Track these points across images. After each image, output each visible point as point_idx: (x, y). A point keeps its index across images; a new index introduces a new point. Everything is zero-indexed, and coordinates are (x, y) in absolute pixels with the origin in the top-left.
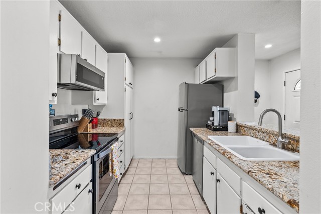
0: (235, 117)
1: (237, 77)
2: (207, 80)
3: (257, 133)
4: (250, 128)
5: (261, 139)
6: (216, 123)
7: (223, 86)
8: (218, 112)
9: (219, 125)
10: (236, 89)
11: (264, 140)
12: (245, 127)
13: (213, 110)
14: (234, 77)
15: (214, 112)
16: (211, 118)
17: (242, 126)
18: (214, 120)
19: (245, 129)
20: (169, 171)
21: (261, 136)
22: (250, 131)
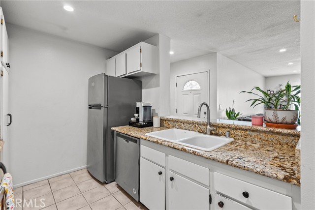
0: (156, 112)
1: (159, 75)
2: (127, 75)
3: (183, 125)
4: (174, 122)
5: (186, 130)
6: (141, 120)
7: (141, 82)
8: (143, 108)
9: (144, 121)
10: (158, 85)
11: (189, 130)
12: (169, 121)
13: (137, 106)
14: (156, 74)
15: (139, 108)
16: (136, 115)
17: (166, 120)
18: (139, 116)
19: (169, 123)
20: (81, 187)
21: (187, 127)
22: (175, 123)
